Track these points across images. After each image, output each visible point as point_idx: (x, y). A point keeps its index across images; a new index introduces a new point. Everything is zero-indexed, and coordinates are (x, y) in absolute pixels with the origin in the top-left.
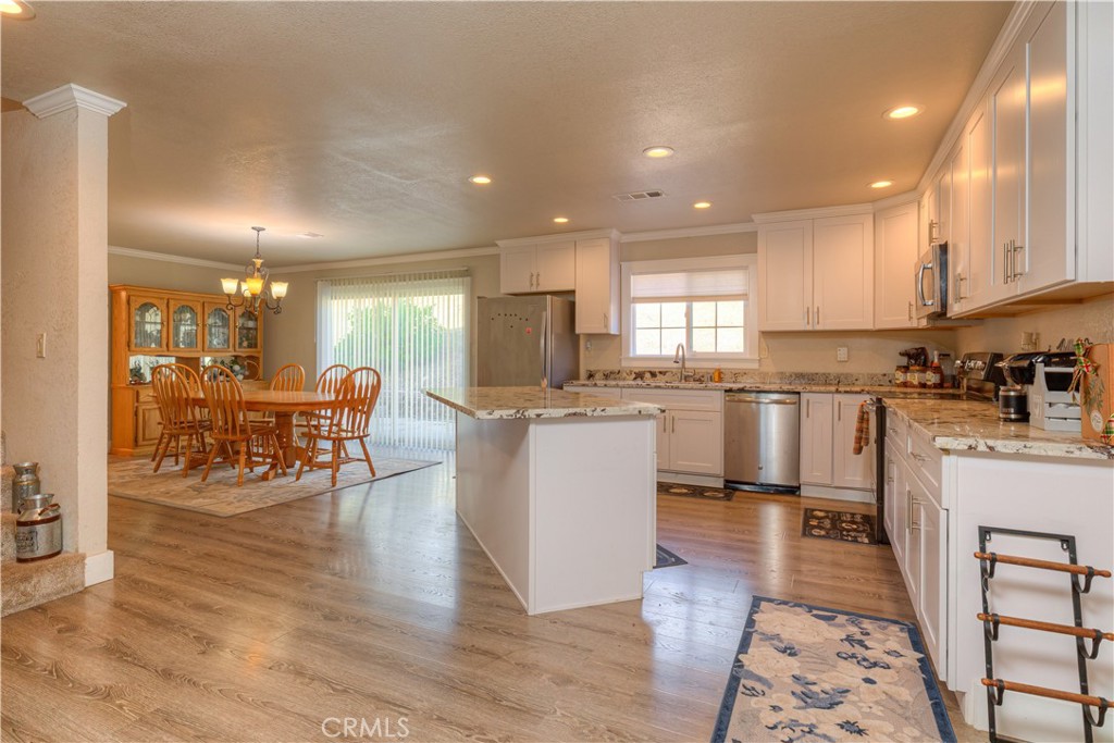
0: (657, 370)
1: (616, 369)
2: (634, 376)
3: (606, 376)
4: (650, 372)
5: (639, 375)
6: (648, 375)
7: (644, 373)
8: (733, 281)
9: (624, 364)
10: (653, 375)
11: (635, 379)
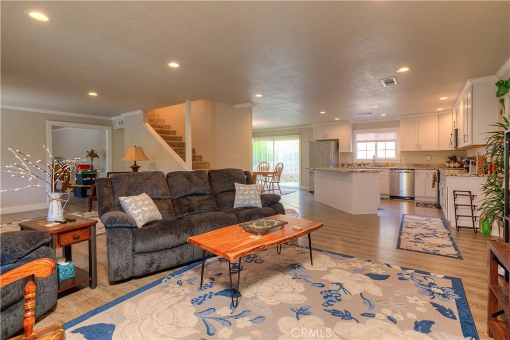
0: (366, 163)
1: (352, 163)
2: (358, 165)
3: (348, 165)
7: (361, 164)
8: (392, 135)
9: (354, 161)
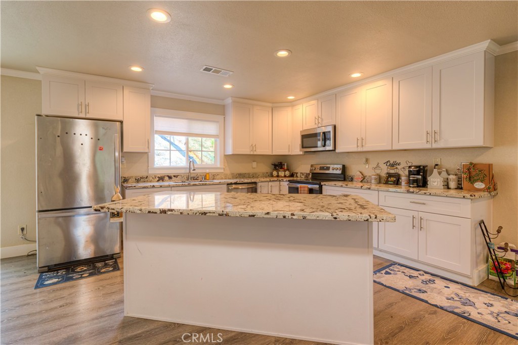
0: (172, 175)
1: (145, 175)
2: (157, 179)
3: (138, 180)
4: (168, 176)
5: (161, 179)
6: (167, 178)
7: (164, 177)
9: (151, 172)
10: (170, 178)
11: (158, 181)
